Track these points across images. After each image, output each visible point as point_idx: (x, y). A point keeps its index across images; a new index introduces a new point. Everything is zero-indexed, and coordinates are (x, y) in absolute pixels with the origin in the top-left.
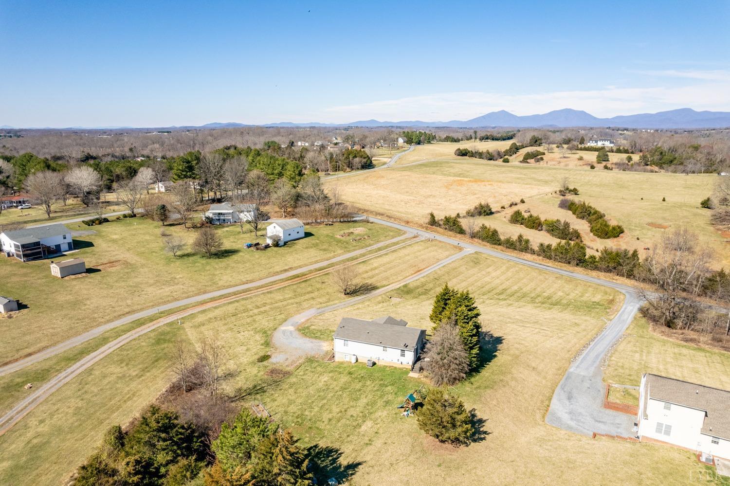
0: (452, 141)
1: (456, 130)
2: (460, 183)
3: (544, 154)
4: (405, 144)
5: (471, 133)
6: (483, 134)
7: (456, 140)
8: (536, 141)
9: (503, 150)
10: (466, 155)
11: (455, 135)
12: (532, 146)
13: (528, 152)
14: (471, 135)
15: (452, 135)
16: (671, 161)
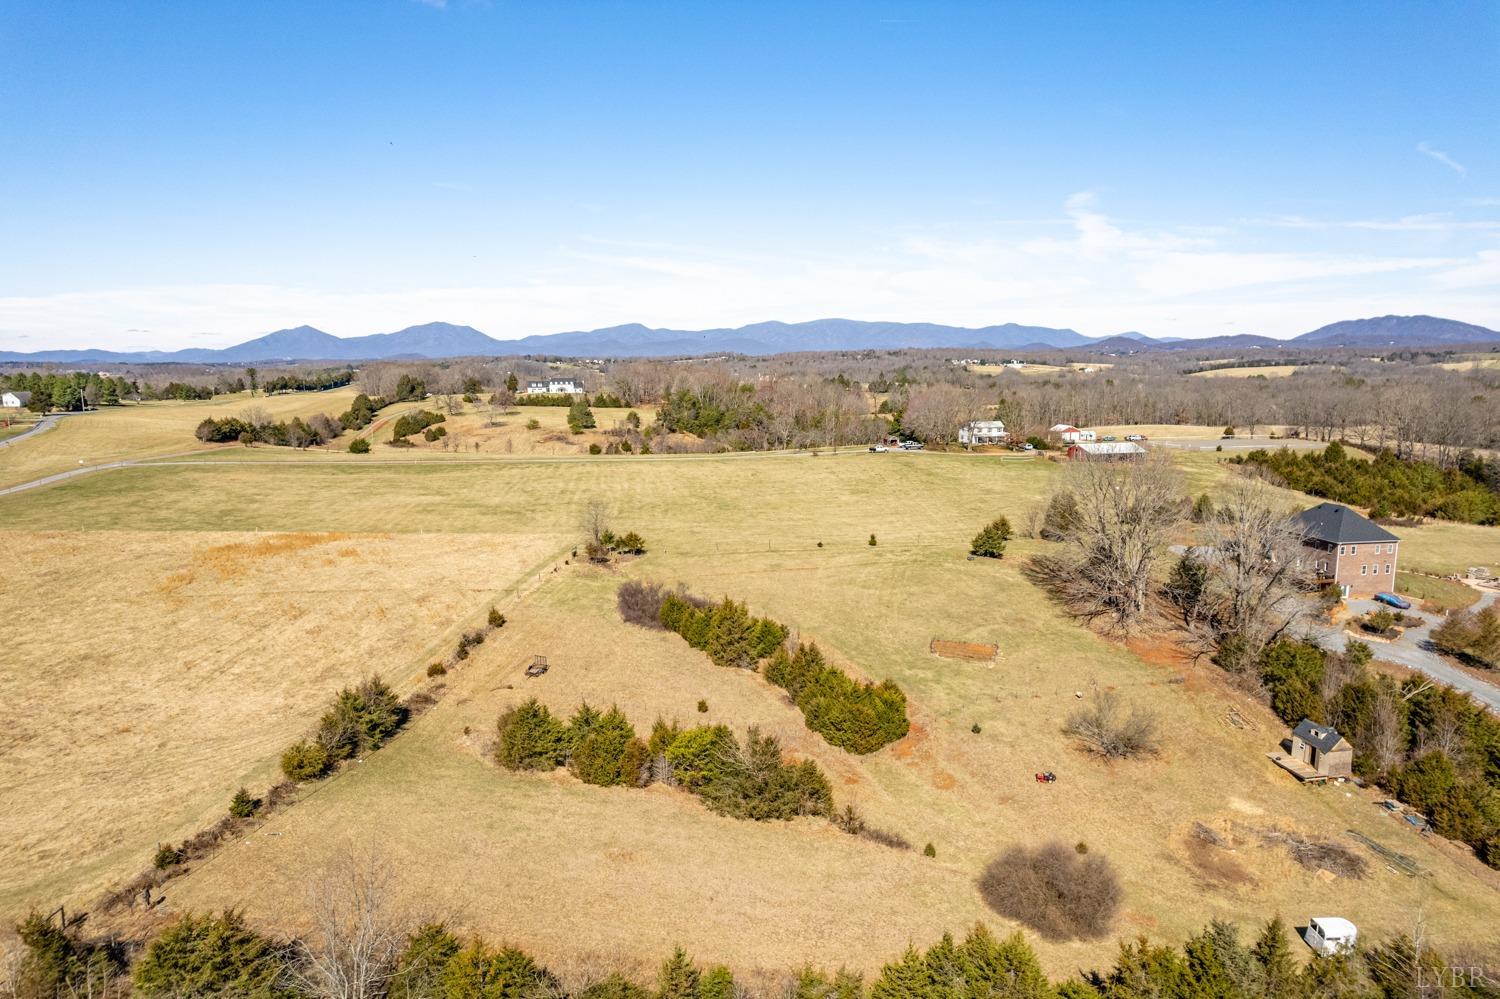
0: (188, 397)
1: (199, 370)
2: (227, 564)
3: (442, 419)
4: (27, 411)
5: (241, 374)
6: (273, 377)
7: (203, 395)
8: (413, 389)
9: (337, 415)
10: (235, 438)
11: (196, 382)
12: (403, 400)
13: (404, 418)
14: (240, 380)
15: (190, 381)
16: (718, 421)
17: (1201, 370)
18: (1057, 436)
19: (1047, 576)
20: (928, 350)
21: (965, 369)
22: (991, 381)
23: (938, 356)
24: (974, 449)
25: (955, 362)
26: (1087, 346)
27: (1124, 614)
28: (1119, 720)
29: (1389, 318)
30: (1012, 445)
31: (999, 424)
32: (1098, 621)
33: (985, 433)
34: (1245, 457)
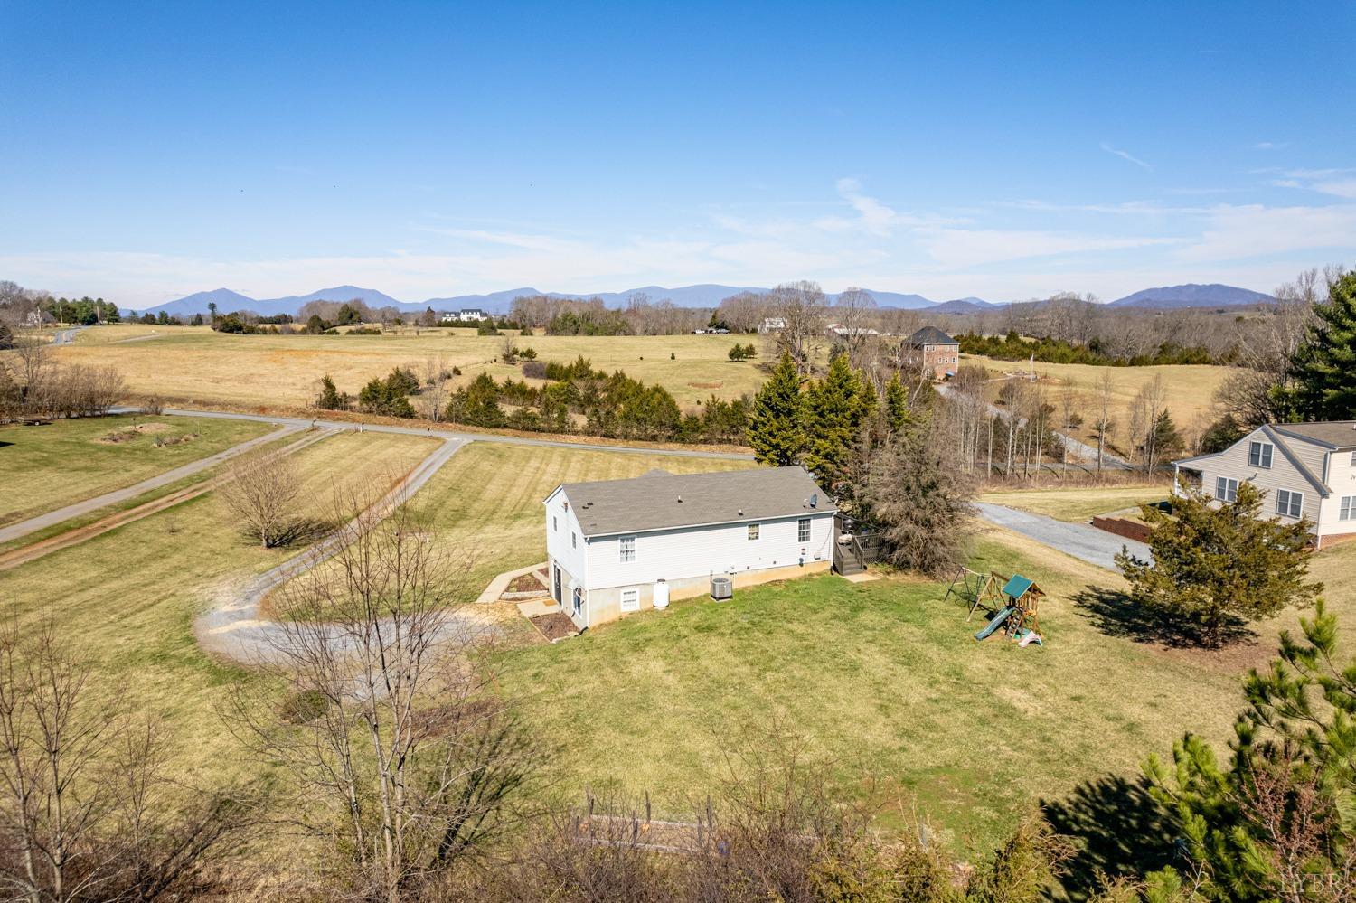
8: (352, 315)
12: (344, 324)
19: (766, 367)
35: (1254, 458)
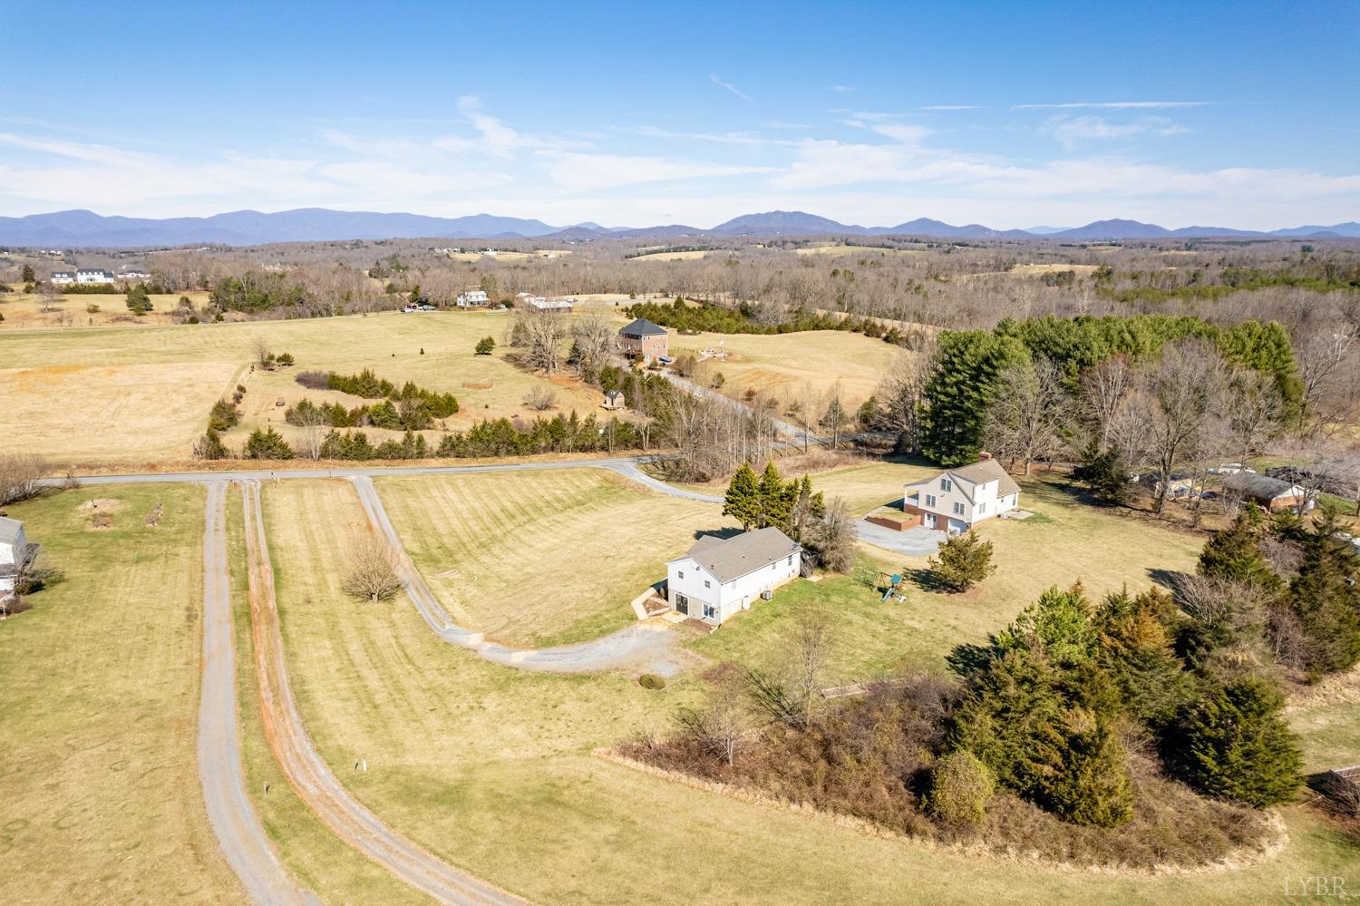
16: (264, 302)
17: (639, 255)
18: (521, 299)
19: (513, 359)
20: (412, 240)
21: (448, 256)
22: (472, 266)
23: (422, 245)
24: (468, 309)
25: (438, 251)
26: (551, 235)
27: (547, 369)
28: (541, 397)
29: (777, 213)
30: (493, 305)
31: (483, 293)
32: (536, 373)
33: (474, 299)
34: (630, 308)
35: (943, 487)
